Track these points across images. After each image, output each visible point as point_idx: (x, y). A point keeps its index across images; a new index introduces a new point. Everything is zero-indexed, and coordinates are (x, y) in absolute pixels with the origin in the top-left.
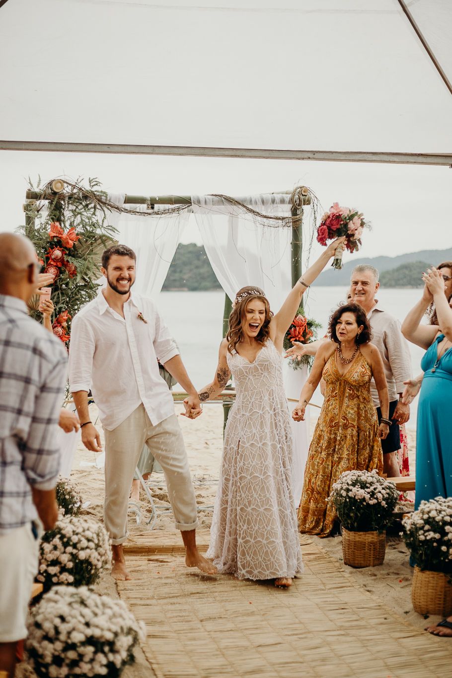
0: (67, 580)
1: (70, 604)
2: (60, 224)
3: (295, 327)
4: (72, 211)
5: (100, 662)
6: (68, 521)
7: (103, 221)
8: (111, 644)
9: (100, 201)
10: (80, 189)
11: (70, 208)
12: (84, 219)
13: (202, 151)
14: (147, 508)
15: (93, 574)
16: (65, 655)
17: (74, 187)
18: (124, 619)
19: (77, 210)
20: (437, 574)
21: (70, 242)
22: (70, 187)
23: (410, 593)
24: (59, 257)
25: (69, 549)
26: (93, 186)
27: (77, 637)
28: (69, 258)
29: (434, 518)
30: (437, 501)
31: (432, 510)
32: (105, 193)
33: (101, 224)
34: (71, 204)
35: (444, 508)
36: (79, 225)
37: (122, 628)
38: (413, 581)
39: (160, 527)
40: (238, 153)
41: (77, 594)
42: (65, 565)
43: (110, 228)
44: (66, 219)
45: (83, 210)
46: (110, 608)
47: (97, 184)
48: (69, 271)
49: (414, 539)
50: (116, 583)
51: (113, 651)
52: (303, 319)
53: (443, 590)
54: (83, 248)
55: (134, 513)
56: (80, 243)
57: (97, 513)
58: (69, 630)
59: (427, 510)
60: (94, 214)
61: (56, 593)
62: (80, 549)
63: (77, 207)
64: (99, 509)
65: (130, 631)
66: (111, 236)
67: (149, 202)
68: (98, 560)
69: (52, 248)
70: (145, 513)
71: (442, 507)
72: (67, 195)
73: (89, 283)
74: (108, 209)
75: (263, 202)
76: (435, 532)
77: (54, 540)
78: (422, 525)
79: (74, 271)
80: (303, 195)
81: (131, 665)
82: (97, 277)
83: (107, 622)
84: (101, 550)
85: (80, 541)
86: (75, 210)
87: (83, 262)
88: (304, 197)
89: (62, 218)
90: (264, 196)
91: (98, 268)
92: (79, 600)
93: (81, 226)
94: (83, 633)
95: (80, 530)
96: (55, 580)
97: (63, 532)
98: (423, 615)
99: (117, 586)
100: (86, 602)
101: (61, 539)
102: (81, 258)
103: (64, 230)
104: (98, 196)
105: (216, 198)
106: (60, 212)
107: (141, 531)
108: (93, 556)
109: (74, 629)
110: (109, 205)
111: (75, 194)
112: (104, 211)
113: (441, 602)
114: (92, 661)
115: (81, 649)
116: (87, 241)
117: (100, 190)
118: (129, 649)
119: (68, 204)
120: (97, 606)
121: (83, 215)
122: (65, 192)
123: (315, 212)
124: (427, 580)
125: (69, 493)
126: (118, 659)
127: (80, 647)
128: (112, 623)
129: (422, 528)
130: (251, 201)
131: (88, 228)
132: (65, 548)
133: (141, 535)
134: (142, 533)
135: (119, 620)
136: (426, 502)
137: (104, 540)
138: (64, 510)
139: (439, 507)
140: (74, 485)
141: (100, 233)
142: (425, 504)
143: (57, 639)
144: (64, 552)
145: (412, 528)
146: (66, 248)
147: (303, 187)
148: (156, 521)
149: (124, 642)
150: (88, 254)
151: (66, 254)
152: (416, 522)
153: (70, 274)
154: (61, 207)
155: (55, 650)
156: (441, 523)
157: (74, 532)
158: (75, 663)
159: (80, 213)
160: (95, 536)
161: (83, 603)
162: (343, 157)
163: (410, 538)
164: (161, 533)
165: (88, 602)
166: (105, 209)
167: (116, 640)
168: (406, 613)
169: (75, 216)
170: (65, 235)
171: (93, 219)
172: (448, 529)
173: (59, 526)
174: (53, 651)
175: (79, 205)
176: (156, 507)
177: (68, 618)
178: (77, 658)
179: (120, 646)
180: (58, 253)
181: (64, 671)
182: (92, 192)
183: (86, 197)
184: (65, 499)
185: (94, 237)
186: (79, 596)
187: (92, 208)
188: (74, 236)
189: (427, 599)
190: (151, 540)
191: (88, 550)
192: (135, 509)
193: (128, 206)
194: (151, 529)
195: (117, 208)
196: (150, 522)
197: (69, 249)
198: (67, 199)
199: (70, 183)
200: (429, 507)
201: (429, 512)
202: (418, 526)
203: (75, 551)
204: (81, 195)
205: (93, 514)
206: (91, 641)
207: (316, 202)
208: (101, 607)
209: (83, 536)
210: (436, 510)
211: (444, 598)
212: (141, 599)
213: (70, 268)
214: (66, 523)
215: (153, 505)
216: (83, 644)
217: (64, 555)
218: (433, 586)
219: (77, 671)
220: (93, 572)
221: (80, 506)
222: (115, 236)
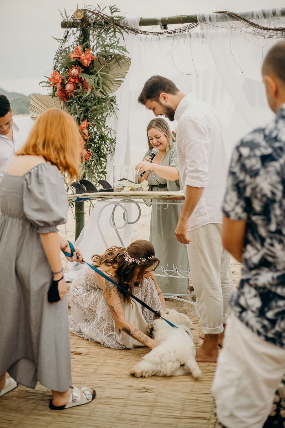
10: (102, 16)
17: (97, 15)
21: (86, 61)
22: (94, 15)
24: (75, 75)
26: (113, 12)
28: (83, 76)
47: (117, 11)
67: (161, 23)
69: (71, 68)
72: (92, 22)
74: (126, 31)
75: (264, 15)
87: (94, 78)
90: (266, 11)
91: (112, 83)
102: (94, 74)
104: (117, 20)
105: (219, 15)
110: (126, 28)
111: (98, 21)
112: (122, 33)
117: (119, 16)
122: (90, 19)
130: (253, 15)
146: (83, 67)
151: (82, 72)
166: (122, 31)
170: (83, 56)
180: (74, 71)
182: (112, 18)
183: (106, 23)
185: (111, 56)
187: (112, 31)
188: (89, 56)
193: (143, 28)
195: (133, 30)
199: (94, 11)
204: (103, 21)
222: (127, 56)
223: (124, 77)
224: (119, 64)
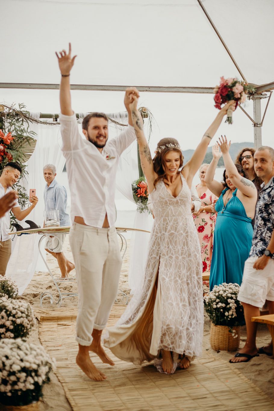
0: (10, 336)
1: (11, 349)
2: (3, 131)
3: (140, 188)
4: (9, 123)
5: (30, 382)
6: (10, 302)
7: (27, 129)
8: (36, 371)
9: (25, 117)
10: (14, 110)
11: (8, 121)
12: (16, 127)
13: (84, 87)
14: (57, 295)
15: (25, 332)
16: (9, 378)
17: (10, 109)
18: (43, 357)
19: (12, 122)
20: (224, 327)
21: (9, 141)
22: (8, 109)
23: (209, 339)
24: (2, 150)
25: (11, 318)
26: (21, 108)
27: (16, 368)
28: (8, 150)
29: (222, 295)
30: (224, 286)
31: (221, 290)
32: (28, 112)
33: (26, 130)
34: (9, 119)
35: (227, 289)
36: (13, 131)
37: (42, 362)
38: (211, 332)
39: (64, 305)
40: (106, 88)
41: (15, 343)
42: (9, 327)
43: (31, 132)
44: (6, 127)
45: (16, 122)
46: (35, 350)
47: (23, 107)
48: (8, 158)
49: (210, 307)
50: (39, 338)
51: (37, 375)
52: (145, 184)
53: (228, 336)
54: (16, 144)
55: (49, 298)
56: (14, 141)
57: (28, 299)
58: (11, 364)
59: (218, 290)
60: (22, 124)
61: (3, 343)
62: (17, 317)
63: (12, 121)
64: (28, 296)
65: (47, 363)
66: (32, 137)
67: (54, 117)
68: (28, 324)
70: (56, 298)
71: (226, 289)
72: (6, 113)
73: (20, 164)
74: (30, 121)
75: (120, 116)
76: (222, 303)
77: (2, 313)
78: (215, 299)
79: (11, 158)
80: (143, 112)
81: (48, 383)
82: (24, 161)
83: (33, 358)
84: (30, 318)
85: (17, 313)
86: (11, 122)
87: (16, 153)
88: (144, 113)
89: (4, 127)
90: (121, 113)
91: (25, 156)
92: (16, 346)
93: (15, 131)
94: (19, 365)
95: (17, 307)
96: (3, 336)
97: (7, 308)
98: (216, 351)
99: (40, 339)
100: (20, 348)
101: (6, 312)
102: (15, 150)
103: (4, 134)
104: (24, 114)
106: (2, 123)
107: (53, 308)
108: (25, 322)
109: (14, 363)
110: (31, 119)
111: (11, 113)
113: (227, 343)
114: (25, 381)
115: (18, 375)
116: (18, 140)
117: (25, 110)
118: (47, 374)
119: (7, 119)
120: (27, 349)
121: (16, 125)
122: (5, 111)
123: (150, 122)
124: (218, 330)
125: (11, 286)
126: (40, 380)
127: (17, 373)
128: (36, 359)
129: (215, 301)
130: (113, 116)
131: (19, 132)
132: (8, 317)
133: (53, 310)
134: (54, 309)
135: (40, 357)
136: (217, 286)
137: (31, 313)
138: (7, 296)
139: (224, 289)
140: (14, 282)
141: (26, 135)
142: (217, 287)
143: (4, 369)
144: (8, 320)
145: (209, 301)
146: (6, 144)
147: (144, 107)
148: (62, 302)
149: (43, 370)
150: (19, 148)
151: (6, 148)
152: (211, 298)
153: (9, 159)
154: (3, 121)
155: (3, 376)
156: (225, 298)
157: (13, 308)
158: (15, 383)
159: (14, 124)
160: (26, 310)
161: (19, 348)
162: (166, 90)
163: (208, 307)
164: (65, 308)
165: (22, 347)
166: (29, 121)
167: (39, 369)
168: (207, 350)
169: (11, 125)
170: (5, 137)
171: (21, 127)
172: (230, 301)
173: (5, 305)
174: (2, 376)
175: (13, 119)
176: (62, 294)
177: (10, 357)
178: (16, 380)
179: (41, 372)
180: (1, 147)
181: (9, 388)
182: (21, 112)
183: (17, 115)
184: (8, 290)
185: (22, 138)
186: (16, 344)
187: (21, 121)
188: (10, 137)
189: (218, 342)
190: (59, 313)
191: (22, 319)
192: (50, 295)
193: (42, 120)
194: (59, 306)
195: (36, 121)
196: (58, 302)
197: (8, 145)
198: (6, 116)
199: (8, 106)
200: (218, 289)
201: (219, 292)
202: (212, 300)
203: (14, 319)
204: (14, 113)
205: (25, 299)
206: (23, 369)
207: (151, 116)
208: (29, 350)
209: (19, 310)
210: (223, 290)
211: (229, 341)
212: (54, 346)
213: (9, 156)
214: (8, 303)
215: (60, 293)
216: (19, 371)
217: (8, 321)
218: (222, 334)
219: (16, 387)
220: (25, 331)
221: (17, 294)
222: (35, 137)
223: (32, 152)
224: (29, 143)
